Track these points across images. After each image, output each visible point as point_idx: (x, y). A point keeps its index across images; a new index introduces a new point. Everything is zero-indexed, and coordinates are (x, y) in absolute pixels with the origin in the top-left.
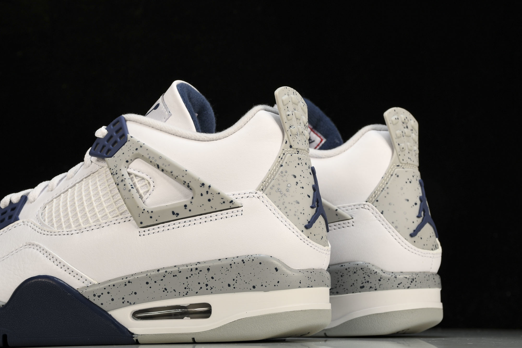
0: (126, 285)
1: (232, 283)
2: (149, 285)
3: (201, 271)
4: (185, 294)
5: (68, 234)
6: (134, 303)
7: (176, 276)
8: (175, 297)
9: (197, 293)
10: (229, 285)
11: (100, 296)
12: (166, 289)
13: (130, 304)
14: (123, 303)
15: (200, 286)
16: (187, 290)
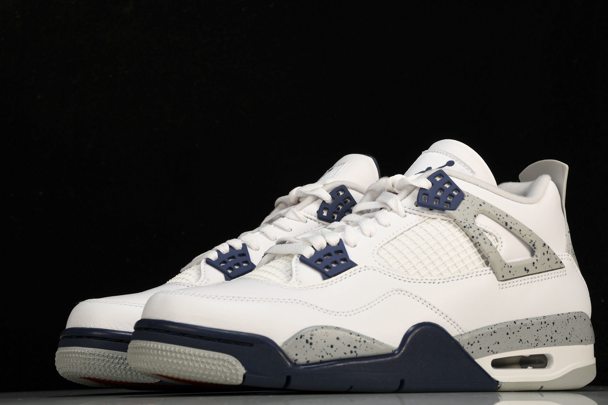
0: (491, 335)
1: (568, 336)
2: (509, 336)
3: (548, 324)
4: (535, 346)
5: (434, 283)
6: (497, 353)
7: (529, 328)
8: (528, 347)
9: (544, 344)
10: (567, 339)
11: (473, 344)
12: (521, 340)
13: (494, 353)
14: (488, 351)
15: (547, 338)
16: (537, 342)
